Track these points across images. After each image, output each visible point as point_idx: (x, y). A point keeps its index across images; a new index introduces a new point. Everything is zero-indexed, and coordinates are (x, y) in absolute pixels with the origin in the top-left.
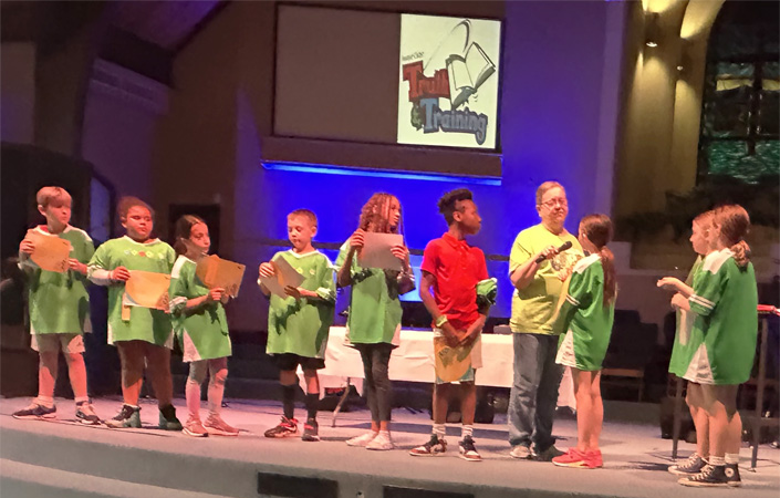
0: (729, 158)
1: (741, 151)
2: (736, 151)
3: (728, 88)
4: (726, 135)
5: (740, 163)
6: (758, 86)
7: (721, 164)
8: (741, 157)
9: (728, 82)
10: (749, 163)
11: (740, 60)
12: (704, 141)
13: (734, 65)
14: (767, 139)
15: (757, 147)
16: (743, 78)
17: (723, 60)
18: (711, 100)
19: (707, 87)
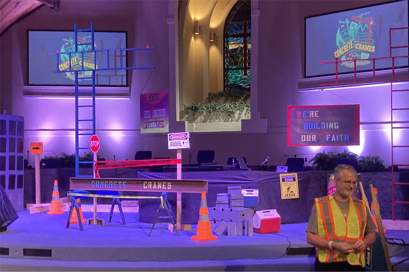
0: (236, 77)
1: (241, 74)
2: (239, 74)
3: (234, 48)
4: (235, 67)
5: (241, 79)
6: (245, 46)
7: (233, 79)
8: (241, 76)
9: (234, 45)
10: (245, 79)
11: (236, 36)
12: (226, 70)
13: (235, 38)
15: (248, 72)
16: (238, 43)
17: (231, 36)
18: (227, 53)
19: (225, 47)
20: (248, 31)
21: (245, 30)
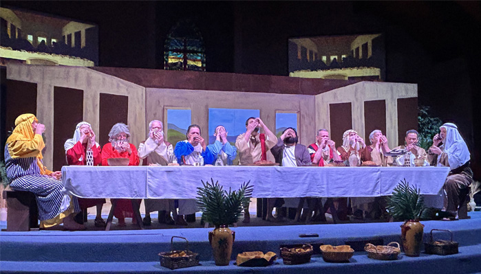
3: (173, 62)
6: (185, 62)
11: (178, 51)
13: (175, 53)
16: (179, 58)
17: (171, 50)
18: (166, 66)
19: (164, 60)
20: (188, 48)
21: (185, 46)
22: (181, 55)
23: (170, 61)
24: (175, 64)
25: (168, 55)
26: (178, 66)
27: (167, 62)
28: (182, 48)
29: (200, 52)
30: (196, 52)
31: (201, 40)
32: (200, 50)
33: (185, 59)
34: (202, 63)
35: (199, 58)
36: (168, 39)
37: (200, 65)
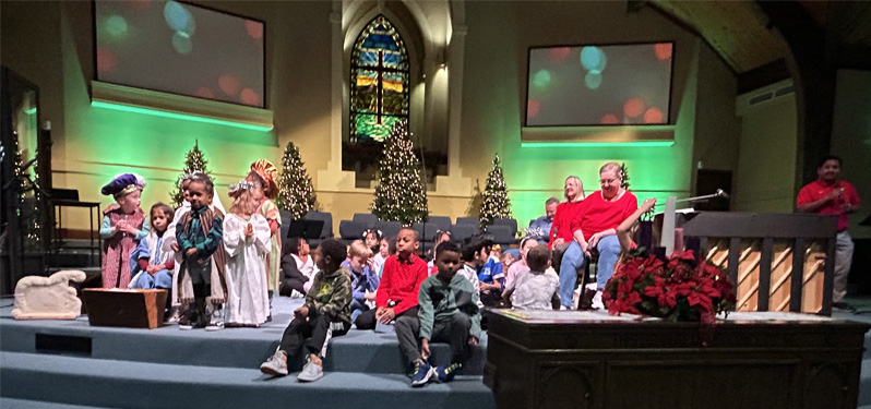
0: (367, 125)
1: (373, 121)
2: (371, 121)
3: (364, 84)
4: (365, 111)
5: (373, 129)
6: (380, 85)
7: (363, 127)
8: (373, 125)
9: (364, 81)
10: (379, 128)
11: (369, 68)
12: (351, 113)
13: (366, 71)
14: (388, 116)
15: (383, 119)
16: (372, 79)
17: (361, 67)
18: (355, 90)
19: (351, 82)
20: (384, 64)
21: (380, 61)
22: (376, 74)
23: (359, 83)
24: (367, 87)
25: (356, 74)
26: (370, 90)
27: (355, 84)
28: (377, 64)
29: (400, 71)
30: (396, 70)
31: (402, 54)
32: (400, 68)
33: (380, 79)
34: (404, 86)
35: (399, 79)
36: (358, 51)
37: (400, 89)
